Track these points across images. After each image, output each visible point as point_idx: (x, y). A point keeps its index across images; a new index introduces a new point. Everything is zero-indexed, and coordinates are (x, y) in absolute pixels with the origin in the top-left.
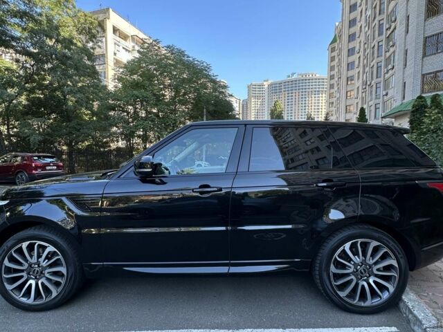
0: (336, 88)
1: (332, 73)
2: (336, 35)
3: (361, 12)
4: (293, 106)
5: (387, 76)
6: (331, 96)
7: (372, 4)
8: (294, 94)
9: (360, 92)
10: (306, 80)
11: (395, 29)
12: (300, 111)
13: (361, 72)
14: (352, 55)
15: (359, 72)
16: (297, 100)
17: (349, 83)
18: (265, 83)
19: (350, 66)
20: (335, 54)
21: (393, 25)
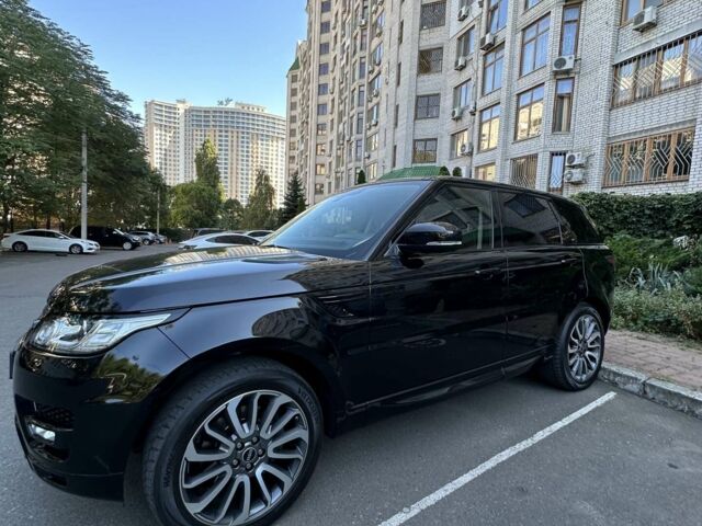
0: (298, 137)
1: (294, 113)
2: (297, 60)
3: (336, 37)
4: (229, 152)
5: (369, 133)
6: (291, 147)
7: (352, 32)
8: (230, 134)
9: (334, 148)
10: (248, 114)
11: (379, 73)
12: (240, 162)
13: (336, 121)
14: (324, 94)
15: (332, 120)
16: (235, 144)
17: (320, 132)
18: (179, 106)
19: (321, 108)
20: (297, 85)
21: (377, 69)
